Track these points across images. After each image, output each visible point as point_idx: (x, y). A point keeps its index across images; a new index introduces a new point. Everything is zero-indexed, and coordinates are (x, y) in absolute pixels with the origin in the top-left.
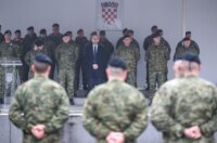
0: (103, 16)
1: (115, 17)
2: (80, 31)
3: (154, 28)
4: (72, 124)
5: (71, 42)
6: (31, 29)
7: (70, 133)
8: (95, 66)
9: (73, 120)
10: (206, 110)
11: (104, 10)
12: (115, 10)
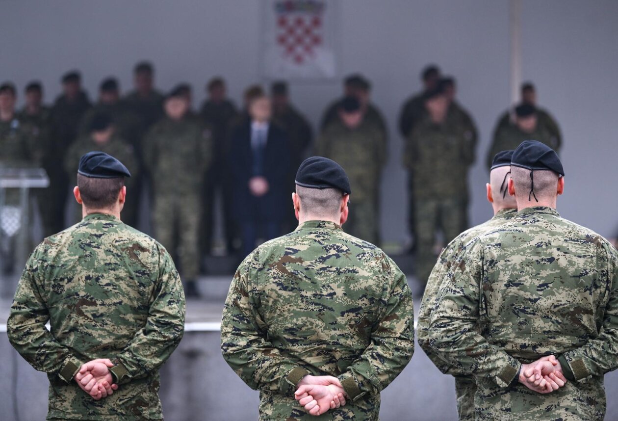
0: (282, 40)
1: (317, 41)
2: (216, 85)
3: (430, 73)
4: (192, 355)
5: (188, 115)
6: (72, 78)
7: (189, 379)
8: (258, 186)
9: (197, 343)
10: (579, 310)
11: (282, 22)
12: (317, 22)
